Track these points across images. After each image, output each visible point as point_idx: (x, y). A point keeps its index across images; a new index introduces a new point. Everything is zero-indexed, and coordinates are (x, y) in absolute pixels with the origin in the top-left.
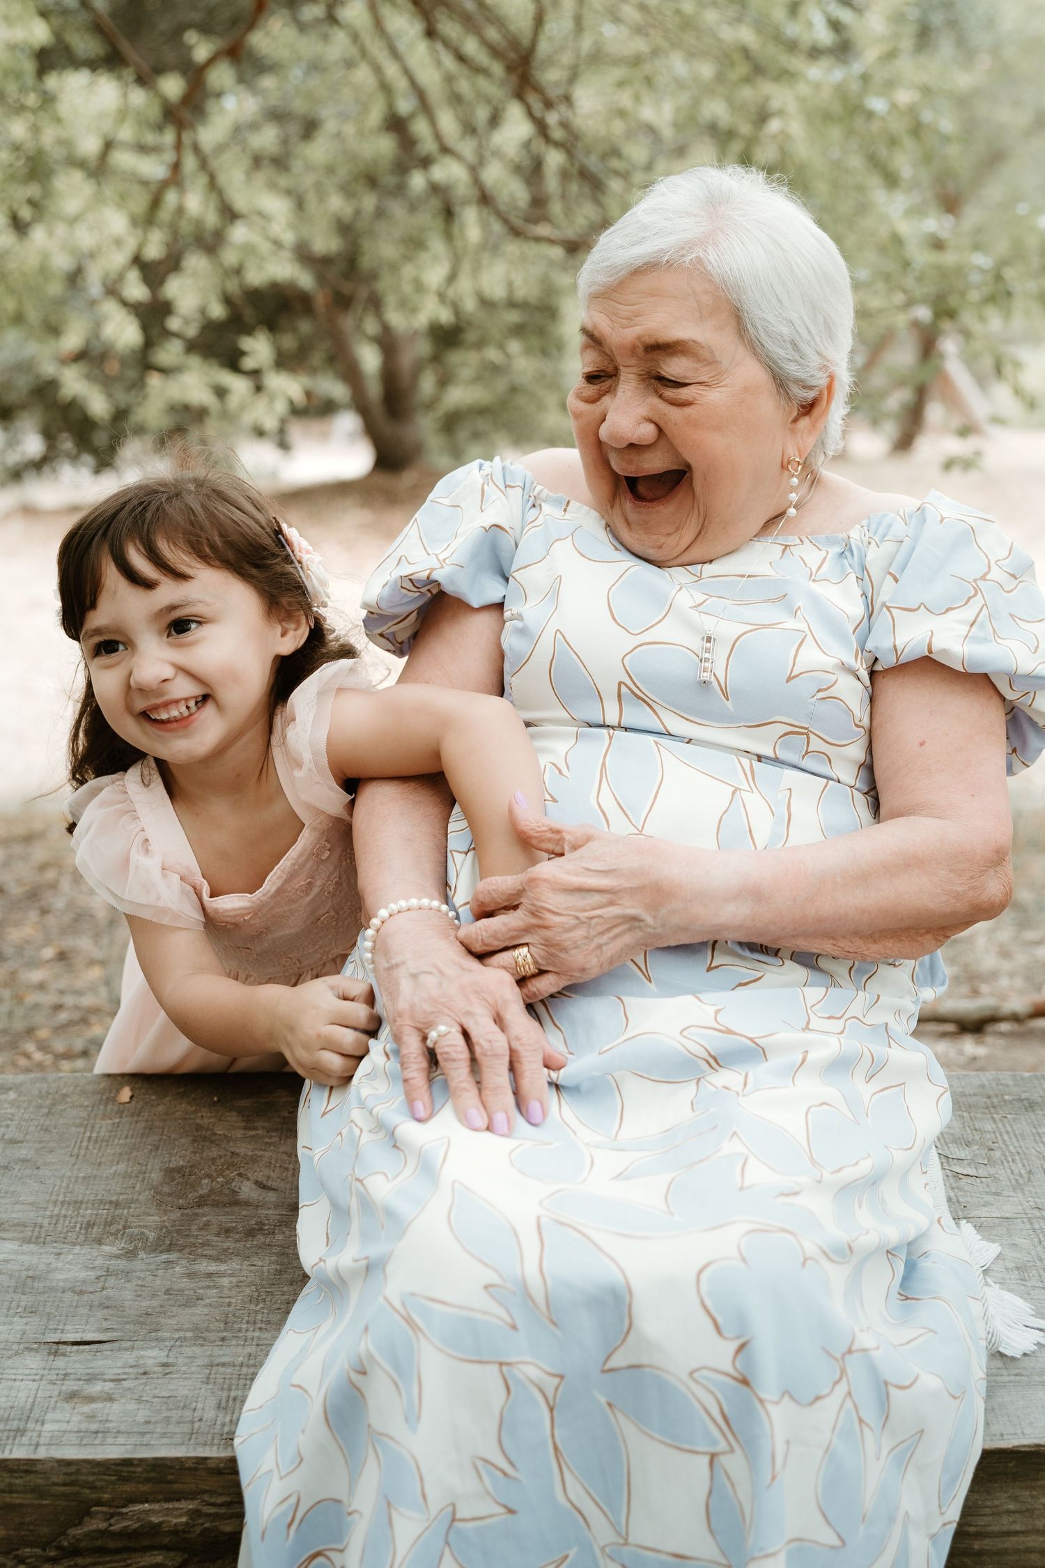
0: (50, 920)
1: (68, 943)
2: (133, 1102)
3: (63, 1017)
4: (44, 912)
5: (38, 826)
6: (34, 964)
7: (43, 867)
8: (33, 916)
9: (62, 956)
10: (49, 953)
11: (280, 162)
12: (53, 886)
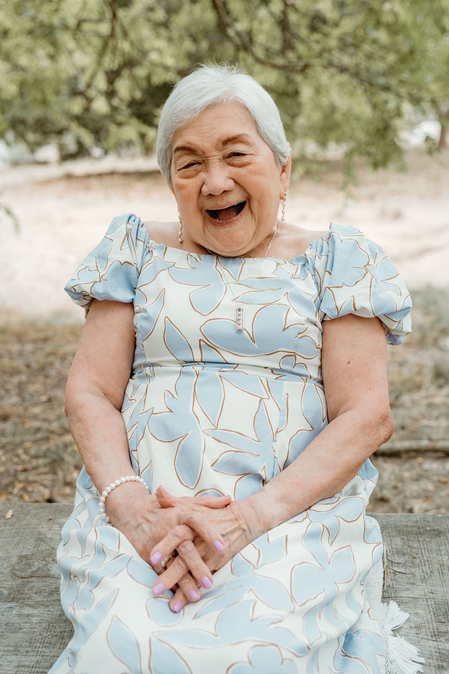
0: (49, 381)
1: (52, 394)
2: (13, 518)
3: (39, 435)
4: (47, 377)
5: (50, 333)
6: (36, 404)
7: (49, 355)
8: (41, 379)
9: (50, 400)
10: (44, 398)
12: (51, 364)
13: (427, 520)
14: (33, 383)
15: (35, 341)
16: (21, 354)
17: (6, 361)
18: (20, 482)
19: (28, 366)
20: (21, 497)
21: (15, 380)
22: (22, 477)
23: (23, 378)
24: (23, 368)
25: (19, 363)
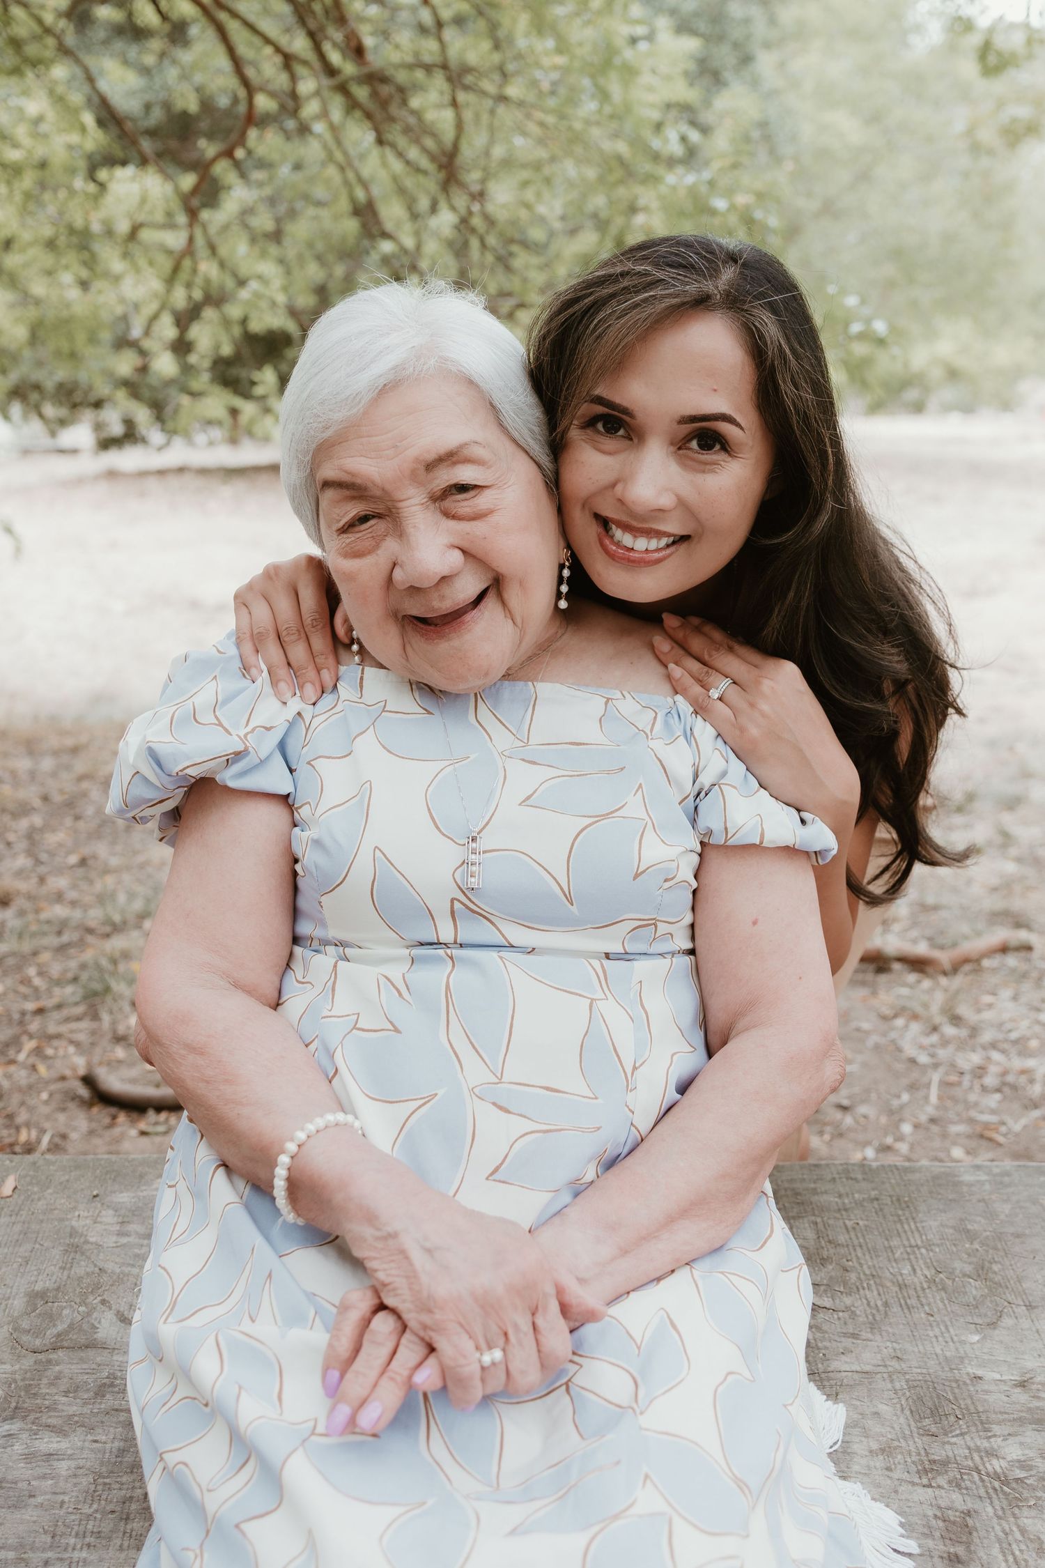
0: (81, 825)
1: (86, 851)
2: (15, 1196)
3: (66, 936)
4: (77, 818)
5: (83, 739)
6: (60, 871)
7: (81, 778)
8: (68, 822)
9: (83, 862)
10: (73, 859)
11: (276, 236)
12: (84, 794)
13: (852, 1175)
14: (54, 831)
15: (56, 753)
16: (33, 775)
17: (7, 789)
18: (31, 1037)
19: (45, 799)
20: (34, 1068)
21: (24, 824)
22: (34, 1026)
23: (37, 820)
24: (37, 803)
25: (30, 794)
